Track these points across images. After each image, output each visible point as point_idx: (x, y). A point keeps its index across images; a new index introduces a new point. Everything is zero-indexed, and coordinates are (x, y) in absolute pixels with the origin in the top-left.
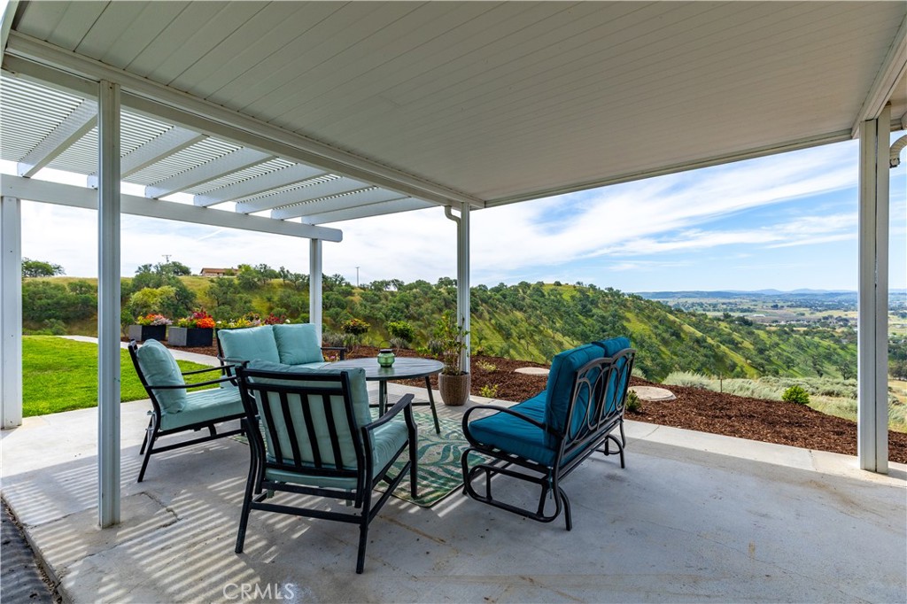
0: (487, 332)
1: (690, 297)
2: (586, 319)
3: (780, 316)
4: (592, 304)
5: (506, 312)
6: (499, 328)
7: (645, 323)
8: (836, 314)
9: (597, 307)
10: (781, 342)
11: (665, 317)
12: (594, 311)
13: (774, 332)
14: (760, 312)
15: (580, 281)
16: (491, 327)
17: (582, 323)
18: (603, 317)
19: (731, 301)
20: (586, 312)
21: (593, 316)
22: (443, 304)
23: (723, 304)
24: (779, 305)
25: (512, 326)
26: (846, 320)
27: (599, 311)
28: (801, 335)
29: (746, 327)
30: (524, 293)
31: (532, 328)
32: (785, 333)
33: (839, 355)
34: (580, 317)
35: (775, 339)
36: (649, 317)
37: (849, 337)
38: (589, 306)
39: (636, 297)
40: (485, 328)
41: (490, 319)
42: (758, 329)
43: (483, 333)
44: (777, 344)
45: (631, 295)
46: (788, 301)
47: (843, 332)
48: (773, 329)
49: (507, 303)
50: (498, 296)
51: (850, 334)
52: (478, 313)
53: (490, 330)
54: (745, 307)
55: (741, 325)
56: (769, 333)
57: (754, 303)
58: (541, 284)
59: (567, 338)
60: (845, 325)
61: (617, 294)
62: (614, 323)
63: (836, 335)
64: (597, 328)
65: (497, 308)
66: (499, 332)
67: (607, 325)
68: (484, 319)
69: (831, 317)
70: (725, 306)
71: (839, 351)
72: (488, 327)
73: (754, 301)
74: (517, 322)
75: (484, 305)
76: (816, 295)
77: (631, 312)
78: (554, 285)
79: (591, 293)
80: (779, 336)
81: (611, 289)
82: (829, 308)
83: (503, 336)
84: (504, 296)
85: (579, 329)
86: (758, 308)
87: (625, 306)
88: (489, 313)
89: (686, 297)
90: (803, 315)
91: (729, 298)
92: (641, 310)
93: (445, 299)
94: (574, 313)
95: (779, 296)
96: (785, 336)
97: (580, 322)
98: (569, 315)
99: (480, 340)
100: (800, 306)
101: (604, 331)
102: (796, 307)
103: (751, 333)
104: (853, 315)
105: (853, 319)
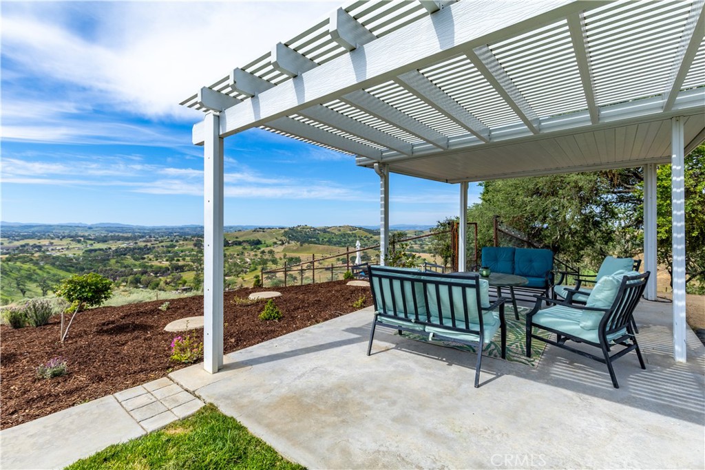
8: (32, 242)
26: (40, 247)
33: (37, 274)
37: (45, 259)
47: (39, 256)
51: (46, 257)
63: (34, 259)
69: (27, 244)
71: (38, 271)
90: (2, 244)
104: (45, 242)
105: (45, 245)
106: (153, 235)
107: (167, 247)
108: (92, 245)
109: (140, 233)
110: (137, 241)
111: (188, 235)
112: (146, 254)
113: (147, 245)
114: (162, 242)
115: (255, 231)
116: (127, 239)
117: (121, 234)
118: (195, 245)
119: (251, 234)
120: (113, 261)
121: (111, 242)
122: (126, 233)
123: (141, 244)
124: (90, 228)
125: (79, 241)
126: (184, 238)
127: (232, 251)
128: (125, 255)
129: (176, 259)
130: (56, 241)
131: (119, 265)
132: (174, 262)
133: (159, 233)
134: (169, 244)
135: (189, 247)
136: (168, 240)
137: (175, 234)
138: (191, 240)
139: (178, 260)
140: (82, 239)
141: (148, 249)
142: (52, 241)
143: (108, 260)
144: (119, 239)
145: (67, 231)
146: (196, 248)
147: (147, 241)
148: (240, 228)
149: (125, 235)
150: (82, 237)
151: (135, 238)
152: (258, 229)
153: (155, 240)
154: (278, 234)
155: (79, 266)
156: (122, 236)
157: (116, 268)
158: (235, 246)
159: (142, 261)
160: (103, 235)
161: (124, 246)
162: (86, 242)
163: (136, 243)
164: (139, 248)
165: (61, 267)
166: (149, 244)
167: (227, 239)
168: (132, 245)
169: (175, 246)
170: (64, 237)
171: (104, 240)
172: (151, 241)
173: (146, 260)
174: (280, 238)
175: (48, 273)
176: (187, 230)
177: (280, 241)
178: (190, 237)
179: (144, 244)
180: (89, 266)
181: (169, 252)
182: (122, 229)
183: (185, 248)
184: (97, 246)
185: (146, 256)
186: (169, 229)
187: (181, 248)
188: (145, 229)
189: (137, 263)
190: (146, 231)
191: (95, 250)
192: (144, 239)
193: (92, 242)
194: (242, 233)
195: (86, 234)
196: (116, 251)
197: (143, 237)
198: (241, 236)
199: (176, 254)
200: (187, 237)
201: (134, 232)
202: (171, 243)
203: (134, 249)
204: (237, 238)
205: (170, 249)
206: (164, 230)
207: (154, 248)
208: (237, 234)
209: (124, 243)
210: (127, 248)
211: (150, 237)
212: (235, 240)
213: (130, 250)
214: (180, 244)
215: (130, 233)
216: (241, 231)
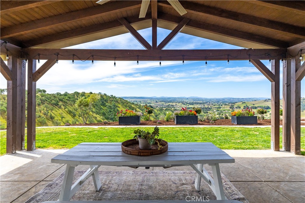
0: (64, 115)
1: (133, 99)
2: (104, 107)
3: (158, 105)
4: (105, 101)
5: (71, 105)
6: (70, 112)
7: (125, 108)
8: (171, 104)
9: (107, 102)
10: (160, 113)
11: (131, 106)
12: (107, 104)
13: (159, 110)
14: (153, 104)
15: (100, 92)
16: (66, 112)
17: (102, 109)
18: (110, 106)
19: (145, 100)
20: (104, 105)
21: (106, 106)
22: (40, 102)
24: (158, 101)
25: (75, 111)
26: (173, 106)
27: (109, 104)
28: (165, 110)
30: (77, 96)
31: (84, 112)
32: (161, 110)
34: (101, 106)
35: (159, 112)
36: (126, 106)
38: (105, 102)
39: (121, 98)
40: (63, 112)
41: (65, 108)
42: (154, 109)
43: (63, 115)
44: (160, 114)
45: (119, 98)
46: (159, 100)
47: (174, 109)
48: (158, 109)
49: (72, 101)
50: (67, 98)
52: (58, 106)
53: (65, 113)
54: (149, 102)
56: (157, 110)
58: (84, 93)
59: (98, 115)
60: (173, 107)
61: (115, 97)
62: (114, 109)
63: (172, 110)
64: (108, 111)
65: (67, 103)
66: (70, 114)
67: (112, 109)
68: (62, 109)
69: (170, 105)
70: (143, 102)
72: (64, 112)
73: (151, 100)
74: (77, 109)
75: (61, 102)
76: (165, 98)
77: (119, 104)
78: (90, 93)
79: (105, 97)
80: (160, 111)
81: (112, 96)
82: (169, 102)
83: (71, 116)
84: (69, 98)
85: (102, 111)
86: (152, 102)
87: (118, 102)
88: (64, 106)
89: (131, 99)
90: (163, 104)
91: (144, 99)
92: (123, 103)
93: (41, 100)
94: (99, 105)
95: (157, 98)
96: (161, 111)
97: (101, 109)
98: (97, 106)
99: (62, 118)
100: (162, 102)
101: (111, 112)
102: (161, 102)
104: (174, 104)
105: (174, 105)
106: (211, 102)
107: (217, 108)
108: (188, 106)
111: (227, 102)
112: (208, 111)
113: (208, 107)
114: (215, 105)
115: (265, 101)
116: (201, 104)
117: (198, 102)
118: (230, 108)
119: (263, 103)
121: (195, 105)
122: (200, 101)
123: (206, 106)
124: (187, 99)
125: (184, 104)
126: (225, 104)
129: (221, 114)
130: (177, 104)
132: (221, 115)
133: (213, 101)
134: (218, 106)
135: (227, 108)
136: (217, 105)
137: (220, 102)
138: (228, 105)
139: (223, 115)
140: (185, 103)
141: (209, 109)
142: (176, 104)
145: (180, 100)
146: (231, 109)
147: (209, 105)
148: (256, 99)
149: (200, 102)
150: (185, 102)
151: (204, 103)
152: (268, 100)
153: (212, 105)
159: (207, 114)
160: (192, 102)
161: (200, 107)
162: (186, 104)
163: (204, 106)
164: (206, 108)
166: (209, 106)
167: (248, 105)
169: (221, 108)
170: (180, 102)
171: (192, 104)
172: (210, 105)
173: (208, 113)
176: (226, 100)
178: (227, 103)
179: (207, 106)
181: (218, 110)
182: (199, 99)
183: (225, 109)
184: (190, 106)
185: (208, 112)
186: (217, 99)
189: (205, 114)
190: (208, 100)
191: (190, 108)
192: (207, 104)
193: (188, 104)
195: (186, 101)
198: (257, 104)
199: (221, 112)
200: (226, 103)
201: (203, 101)
202: (219, 106)
203: (204, 108)
204: (254, 105)
205: (218, 109)
206: (215, 100)
207: (211, 108)
208: (254, 102)
209: (199, 106)
210: (201, 108)
211: (210, 103)
212: (253, 106)
213: (202, 109)
214: (223, 107)
215: (201, 101)
216: (256, 101)
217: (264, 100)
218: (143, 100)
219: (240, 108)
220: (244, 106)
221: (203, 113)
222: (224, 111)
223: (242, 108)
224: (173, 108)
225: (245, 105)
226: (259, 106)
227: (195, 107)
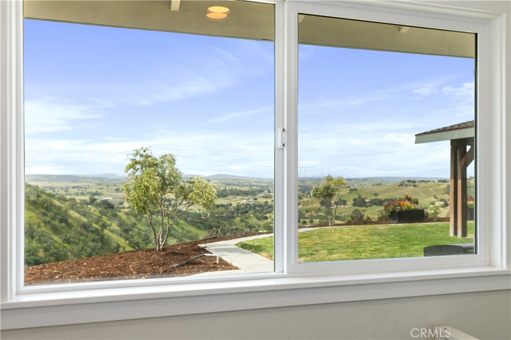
10: (137, 222)
23: (74, 188)
29: (110, 210)
33: (174, 229)
35: (133, 220)
55: (106, 208)
56: (127, 214)
57: (99, 186)
60: (170, 205)
70: (75, 190)
71: (175, 226)
73: (99, 184)
80: (135, 216)
91: (77, 182)
103: (115, 216)
109: (257, 186)
110: (256, 197)
113: (267, 202)
115: (401, 185)
116: (246, 194)
117: (238, 188)
120: (238, 220)
121: (230, 197)
122: (244, 186)
123: (262, 201)
127: (371, 214)
128: (246, 212)
131: (244, 224)
143: (233, 217)
144: (237, 193)
146: (324, 207)
147: (267, 197)
148: (378, 181)
149: (243, 189)
151: (253, 193)
152: (406, 182)
154: (437, 191)
155: (207, 223)
156: (240, 191)
157: (242, 228)
158: (374, 207)
160: (222, 188)
161: (244, 201)
163: (256, 199)
164: (260, 206)
165: (193, 223)
166: (269, 200)
167: (363, 196)
168: (251, 200)
171: (224, 195)
173: (269, 220)
174: (440, 196)
175: (184, 229)
176: (309, 183)
177: (441, 200)
180: (216, 224)
182: (239, 181)
183: (310, 206)
185: (268, 215)
187: (305, 207)
188: (262, 182)
189: (261, 223)
190: (263, 185)
192: (263, 194)
194: (382, 188)
196: (238, 208)
197: (262, 191)
198: (382, 192)
201: (251, 186)
203: (255, 206)
204: (376, 195)
208: (376, 189)
209: (243, 199)
210: (247, 204)
212: (373, 197)
213: (251, 207)
214: (304, 202)
215: (247, 186)
216: (379, 184)
217: (399, 183)
218: (76, 185)
219: (344, 203)
220: (355, 200)
221: (255, 220)
222: (307, 212)
223: (350, 203)
224: (170, 209)
225: (356, 197)
226: (388, 198)
227: (230, 204)
